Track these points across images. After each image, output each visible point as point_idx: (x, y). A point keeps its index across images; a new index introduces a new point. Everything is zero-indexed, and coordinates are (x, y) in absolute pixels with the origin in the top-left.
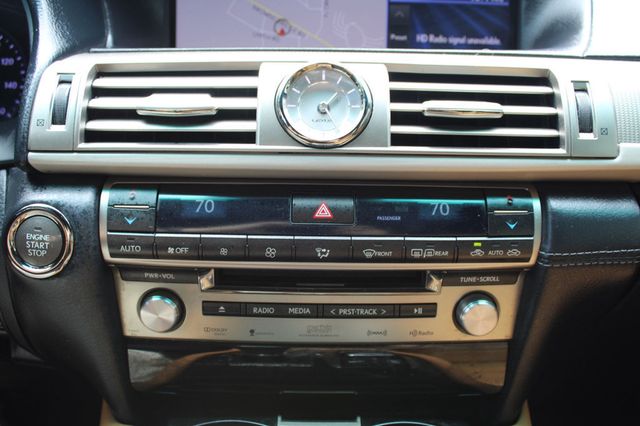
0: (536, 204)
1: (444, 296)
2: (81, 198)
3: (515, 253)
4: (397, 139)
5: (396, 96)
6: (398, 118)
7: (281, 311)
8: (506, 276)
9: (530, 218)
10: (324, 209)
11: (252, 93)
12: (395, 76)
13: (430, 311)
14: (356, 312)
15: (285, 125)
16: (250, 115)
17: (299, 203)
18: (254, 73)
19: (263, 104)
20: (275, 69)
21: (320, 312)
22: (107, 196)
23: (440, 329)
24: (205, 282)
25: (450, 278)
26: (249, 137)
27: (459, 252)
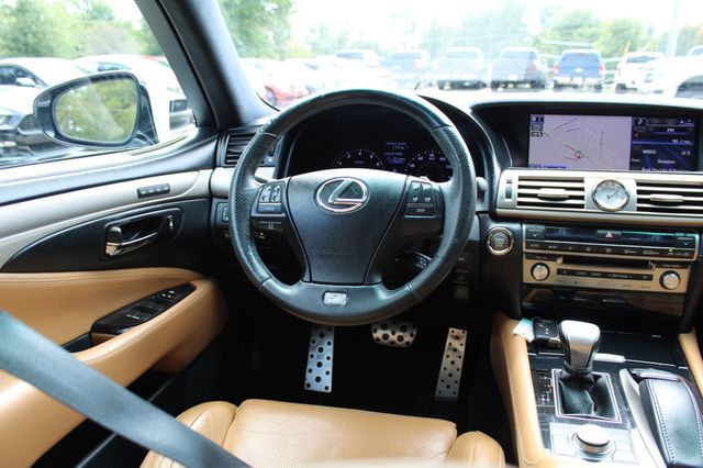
0: (697, 237)
1: (657, 272)
2: (516, 226)
3: (687, 254)
4: (639, 209)
5: (639, 192)
6: (640, 201)
7: (589, 274)
8: (683, 265)
9: (694, 241)
10: (609, 234)
11: (582, 189)
12: (639, 184)
13: (650, 278)
14: (619, 277)
15: (595, 202)
16: (582, 198)
17: (599, 231)
18: (581, 181)
19: (587, 193)
20: (592, 180)
21: (604, 275)
22: (524, 227)
23: (654, 286)
24: (560, 261)
25: (660, 264)
26: (582, 206)
27: (663, 253)
